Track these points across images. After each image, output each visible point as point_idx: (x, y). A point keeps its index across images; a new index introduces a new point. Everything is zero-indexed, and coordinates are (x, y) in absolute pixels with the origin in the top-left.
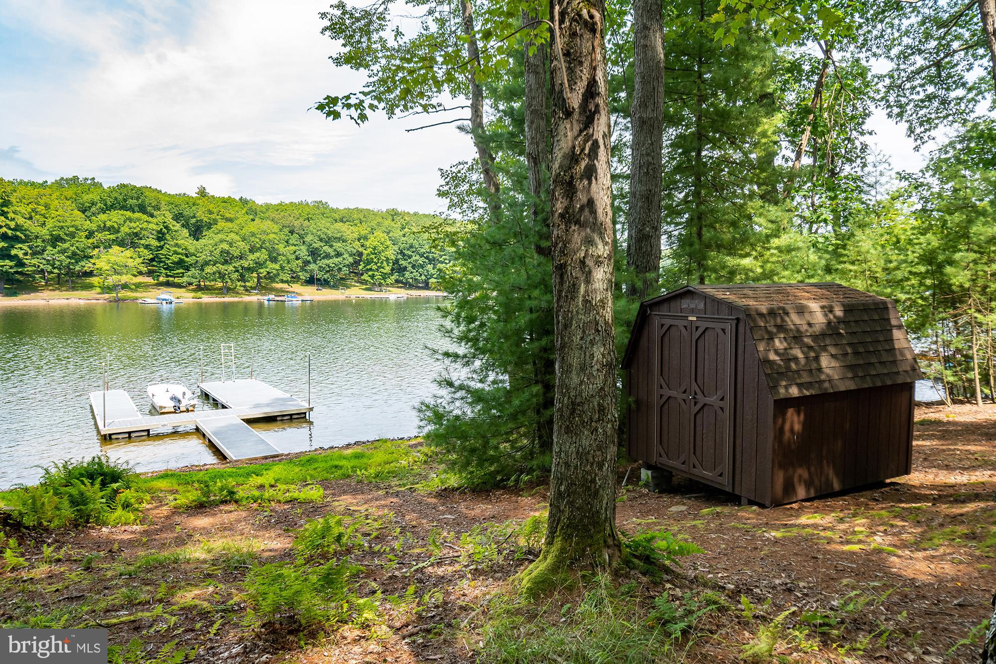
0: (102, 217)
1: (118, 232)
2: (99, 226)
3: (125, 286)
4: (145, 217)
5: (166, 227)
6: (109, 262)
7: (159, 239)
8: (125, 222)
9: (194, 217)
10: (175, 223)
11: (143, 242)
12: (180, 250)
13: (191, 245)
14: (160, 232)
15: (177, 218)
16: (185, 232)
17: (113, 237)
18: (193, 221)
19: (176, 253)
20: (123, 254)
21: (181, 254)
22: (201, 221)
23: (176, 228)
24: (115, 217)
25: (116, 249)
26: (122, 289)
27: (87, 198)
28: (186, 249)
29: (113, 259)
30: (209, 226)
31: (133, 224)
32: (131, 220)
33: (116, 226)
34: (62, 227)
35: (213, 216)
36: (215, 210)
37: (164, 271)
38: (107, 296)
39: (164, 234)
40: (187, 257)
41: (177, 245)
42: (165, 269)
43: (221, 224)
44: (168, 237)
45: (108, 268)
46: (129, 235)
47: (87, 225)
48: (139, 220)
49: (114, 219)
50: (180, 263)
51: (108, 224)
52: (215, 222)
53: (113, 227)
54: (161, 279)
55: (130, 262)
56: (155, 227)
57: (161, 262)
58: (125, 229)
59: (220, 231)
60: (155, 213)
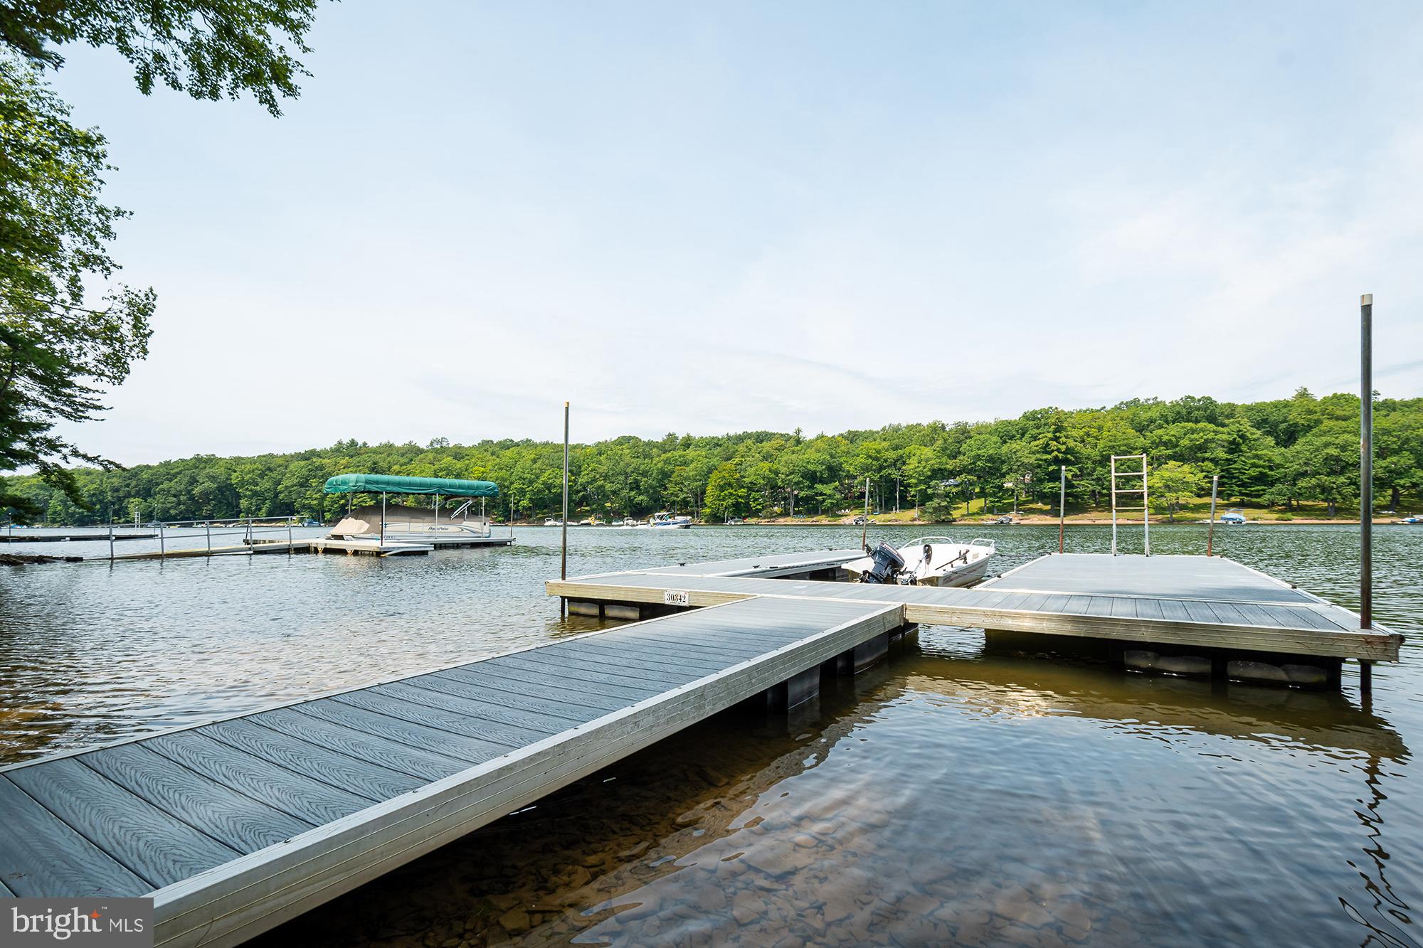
0: (1160, 432)
1: (1177, 446)
2: (1153, 443)
3: (1184, 507)
4: (1211, 426)
5: (1243, 437)
6: (1162, 478)
7: (1231, 451)
8: (1185, 434)
9: (1285, 421)
10: (1254, 430)
11: (1207, 455)
12: (1261, 462)
13: (1277, 454)
14: (1233, 442)
15: (1258, 425)
16: (1270, 441)
17: (1170, 452)
18: (1283, 426)
19: (1254, 465)
20: (1179, 470)
21: (1263, 467)
22: (1296, 425)
23: (1254, 437)
24: (1174, 430)
25: (1172, 463)
26: (1181, 510)
27: (1144, 416)
28: (1270, 460)
29: (1167, 474)
30: (1308, 428)
31: (1195, 436)
32: (1193, 431)
33: (1174, 439)
34: (1113, 447)
35: (1315, 417)
36: (1318, 409)
37: (1237, 489)
38: (1160, 517)
39: (1238, 445)
40: (1271, 468)
41: (1257, 457)
42: (1238, 486)
43: (1327, 424)
44: (1244, 448)
45: (1160, 485)
46: (1191, 448)
47: (1141, 441)
48: (1202, 430)
49: (1172, 433)
50: (1261, 479)
51: (1165, 438)
52: (1318, 422)
53: (1170, 441)
54: (1233, 499)
55: (1190, 478)
56: (1224, 437)
57: (1234, 478)
58: (1185, 442)
59: (1324, 433)
60: (1227, 421)
